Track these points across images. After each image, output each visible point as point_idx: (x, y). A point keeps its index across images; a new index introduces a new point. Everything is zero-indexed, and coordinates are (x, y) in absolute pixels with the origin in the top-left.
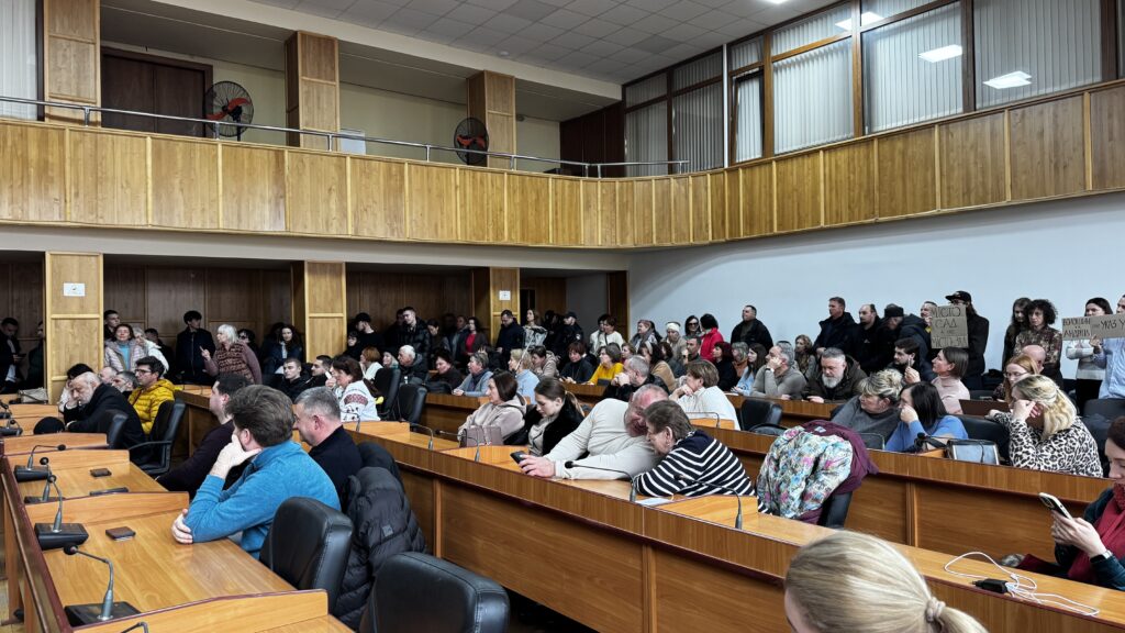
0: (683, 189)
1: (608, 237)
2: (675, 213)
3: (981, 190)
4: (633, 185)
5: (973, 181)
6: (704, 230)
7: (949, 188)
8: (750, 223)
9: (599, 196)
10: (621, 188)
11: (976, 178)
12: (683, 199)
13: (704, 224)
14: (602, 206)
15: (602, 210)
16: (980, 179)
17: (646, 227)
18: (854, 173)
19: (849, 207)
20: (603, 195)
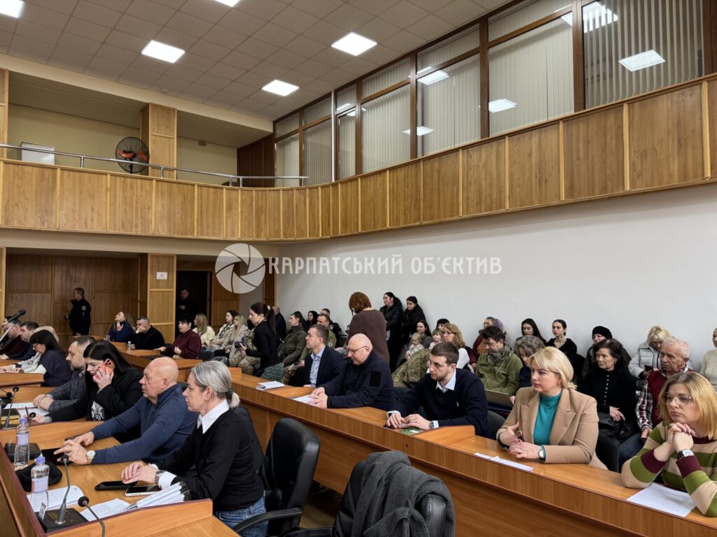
0: (302, 198)
1: (246, 233)
2: (297, 216)
3: (488, 200)
4: (266, 194)
5: (484, 193)
6: (317, 229)
7: (467, 199)
8: (345, 225)
9: (239, 201)
10: (257, 196)
11: (486, 191)
12: (302, 206)
13: (317, 226)
14: (242, 208)
15: (242, 212)
16: (488, 192)
17: (276, 226)
18: (408, 187)
19: (405, 214)
20: (242, 201)
